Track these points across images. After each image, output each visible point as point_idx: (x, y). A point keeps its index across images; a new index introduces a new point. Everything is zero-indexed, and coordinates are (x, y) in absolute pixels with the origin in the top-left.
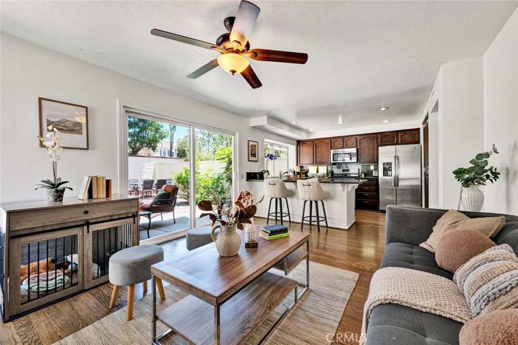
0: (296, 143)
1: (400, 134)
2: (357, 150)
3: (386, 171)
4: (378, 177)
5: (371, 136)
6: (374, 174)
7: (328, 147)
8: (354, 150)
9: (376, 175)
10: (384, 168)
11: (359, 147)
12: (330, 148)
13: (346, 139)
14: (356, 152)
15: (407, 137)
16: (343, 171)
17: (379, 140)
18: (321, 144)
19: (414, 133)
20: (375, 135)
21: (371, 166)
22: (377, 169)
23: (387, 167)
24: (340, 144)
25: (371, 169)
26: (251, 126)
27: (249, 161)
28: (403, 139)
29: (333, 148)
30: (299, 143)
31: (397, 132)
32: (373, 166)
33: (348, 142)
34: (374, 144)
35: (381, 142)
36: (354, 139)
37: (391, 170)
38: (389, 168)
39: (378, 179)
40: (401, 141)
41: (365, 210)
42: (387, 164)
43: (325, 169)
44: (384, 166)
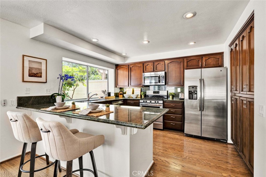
0: (114, 67)
1: (204, 59)
2: (165, 73)
3: (192, 94)
4: (184, 99)
5: (178, 60)
6: (181, 96)
7: (141, 71)
8: (162, 74)
9: (182, 98)
10: (189, 91)
11: (166, 71)
12: (142, 72)
13: (156, 64)
14: (164, 75)
15: (211, 61)
16: (154, 92)
17: (185, 64)
18: (135, 68)
19: (218, 57)
20: (181, 60)
21: (178, 89)
22: (183, 91)
23: (192, 90)
24: (151, 68)
25: (178, 91)
26: (31, 37)
27: (23, 81)
28: (207, 63)
29: (145, 71)
30: (117, 67)
31: (202, 56)
32: (180, 89)
33: (157, 66)
34: (180, 68)
35: (187, 66)
36: (162, 63)
37: (196, 94)
38: (194, 91)
39: (184, 102)
40: (205, 65)
41: (171, 131)
42: (192, 88)
43: (139, 90)
44: (189, 89)
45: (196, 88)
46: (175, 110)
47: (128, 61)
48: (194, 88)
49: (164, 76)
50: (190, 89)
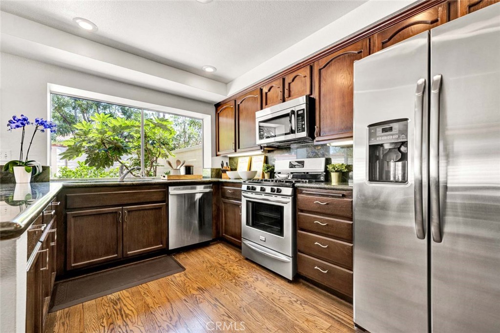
0: (214, 109)
2: (311, 102)
5: (349, 48)
10: (373, 147)
11: (317, 94)
14: (305, 107)
16: (292, 164)
18: (247, 104)
20: (361, 44)
23: (384, 140)
29: (264, 105)
30: (217, 108)
33: (292, 84)
36: (305, 72)
37: (404, 157)
41: (320, 293)
42: (384, 130)
43: (261, 161)
44: (371, 135)
45: (404, 132)
46: (328, 221)
47: (234, 90)
48: (391, 129)
49: (303, 110)
50: (376, 137)
